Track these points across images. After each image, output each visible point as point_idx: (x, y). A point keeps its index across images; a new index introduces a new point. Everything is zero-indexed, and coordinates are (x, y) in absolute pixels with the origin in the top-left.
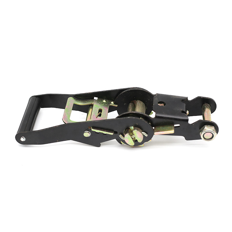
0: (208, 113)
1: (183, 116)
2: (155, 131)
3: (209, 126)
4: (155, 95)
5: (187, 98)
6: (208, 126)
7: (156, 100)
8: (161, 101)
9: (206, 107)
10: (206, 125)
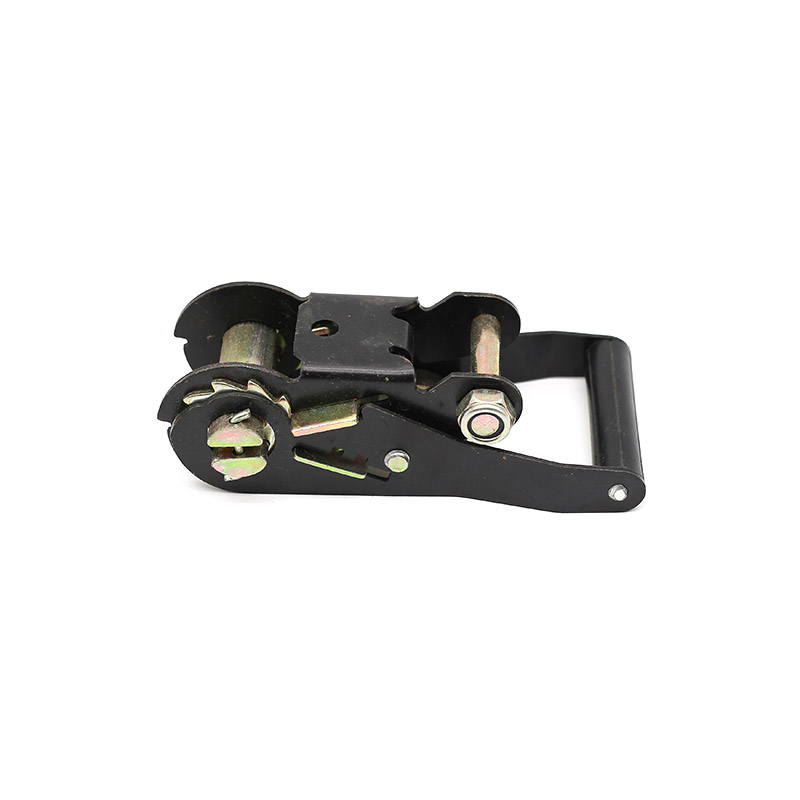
0: (487, 348)
1: (395, 367)
2: (294, 422)
3: (486, 391)
4: (305, 299)
5: (415, 302)
6: (481, 392)
7: (305, 317)
8: (323, 318)
9: (484, 325)
10: (475, 389)
